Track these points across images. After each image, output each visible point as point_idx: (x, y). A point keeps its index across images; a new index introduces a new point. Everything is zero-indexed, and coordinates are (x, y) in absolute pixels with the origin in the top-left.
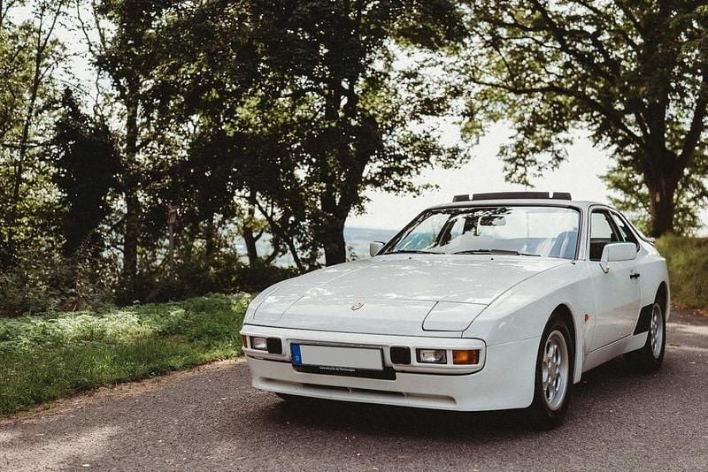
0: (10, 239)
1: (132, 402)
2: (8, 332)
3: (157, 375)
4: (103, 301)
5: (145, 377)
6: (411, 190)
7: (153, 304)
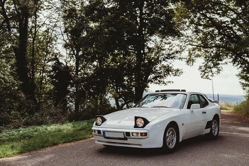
0: (39, 101)
1: (67, 147)
2: (37, 130)
3: (75, 141)
4: (65, 120)
5: (72, 141)
6: (164, 83)
7: (80, 121)
